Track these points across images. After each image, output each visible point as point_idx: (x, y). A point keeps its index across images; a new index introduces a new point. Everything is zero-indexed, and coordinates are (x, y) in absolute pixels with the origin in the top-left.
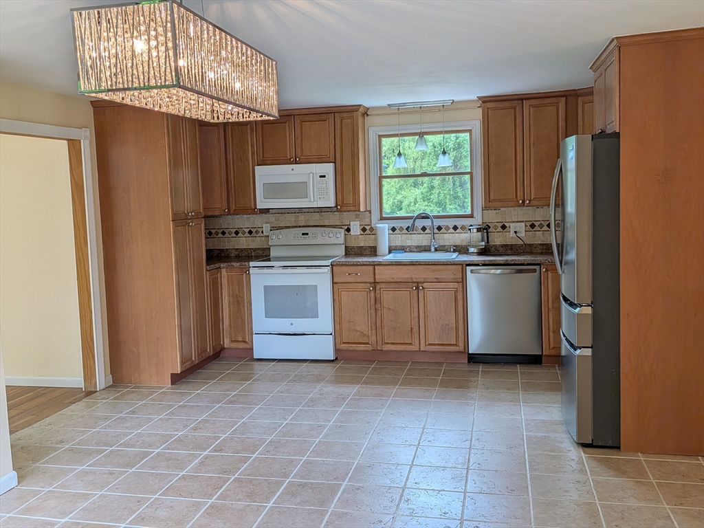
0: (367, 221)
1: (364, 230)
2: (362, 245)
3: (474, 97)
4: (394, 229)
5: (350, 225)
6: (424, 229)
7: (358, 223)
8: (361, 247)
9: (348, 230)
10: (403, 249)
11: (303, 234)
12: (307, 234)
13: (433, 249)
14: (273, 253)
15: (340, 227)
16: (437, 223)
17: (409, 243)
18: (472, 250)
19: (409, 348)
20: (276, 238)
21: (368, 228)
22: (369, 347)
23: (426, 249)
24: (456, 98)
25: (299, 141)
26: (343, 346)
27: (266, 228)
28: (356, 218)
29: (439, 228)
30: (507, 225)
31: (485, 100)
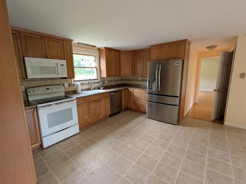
0: (70, 82)
1: (69, 85)
2: (69, 90)
5: (64, 84)
7: (67, 83)
8: (69, 91)
11: (47, 89)
12: (49, 89)
13: (92, 89)
15: (60, 85)
18: (101, 88)
21: (70, 84)
23: (90, 89)
28: (66, 81)
30: (105, 81)
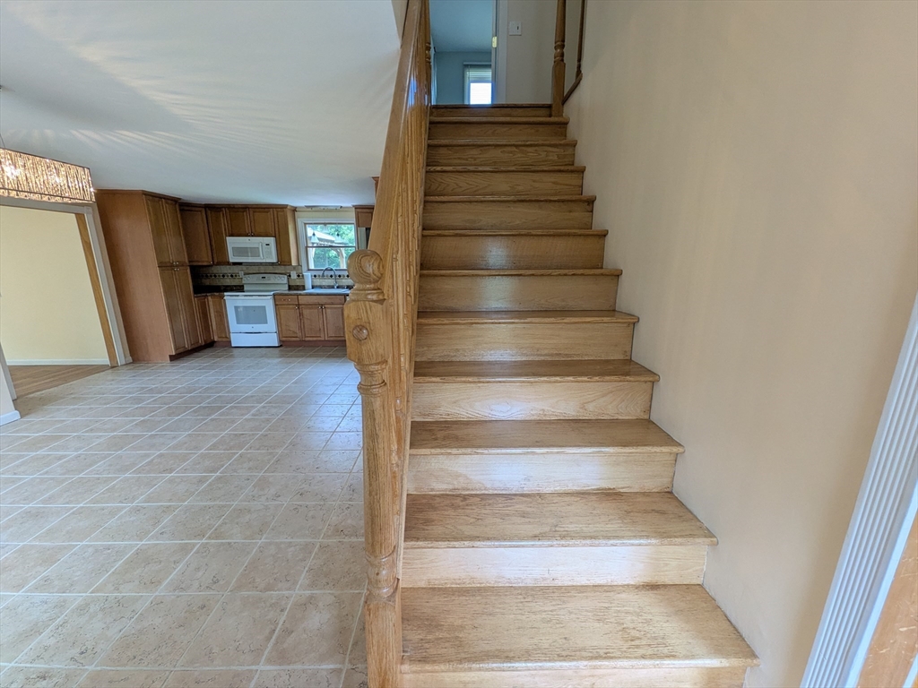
0: (300, 271)
3: (350, 205)
4: (315, 276)
5: (290, 273)
6: (331, 276)
7: (295, 272)
8: (297, 285)
9: (290, 276)
10: (321, 287)
11: (262, 278)
12: (265, 278)
13: (336, 287)
14: (245, 289)
15: (284, 274)
16: (338, 273)
17: (324, 284)
19: (319, 339)
20: (246, 280)
21: (300, 275)
22: (298, 339)
23: (333, 287)
24: (343, 205)
25: (252, 224)
26: (284, 339)
27: (241, 273)
29: (340, 276)
31: (356, 207)
